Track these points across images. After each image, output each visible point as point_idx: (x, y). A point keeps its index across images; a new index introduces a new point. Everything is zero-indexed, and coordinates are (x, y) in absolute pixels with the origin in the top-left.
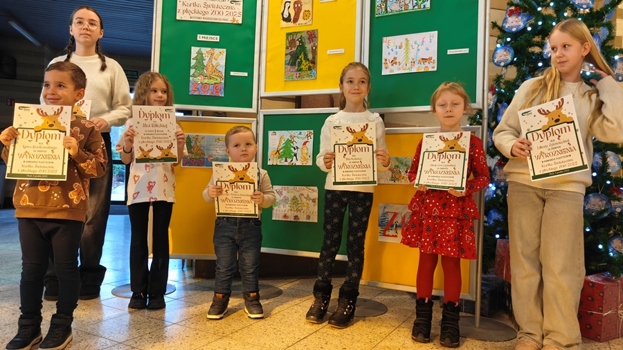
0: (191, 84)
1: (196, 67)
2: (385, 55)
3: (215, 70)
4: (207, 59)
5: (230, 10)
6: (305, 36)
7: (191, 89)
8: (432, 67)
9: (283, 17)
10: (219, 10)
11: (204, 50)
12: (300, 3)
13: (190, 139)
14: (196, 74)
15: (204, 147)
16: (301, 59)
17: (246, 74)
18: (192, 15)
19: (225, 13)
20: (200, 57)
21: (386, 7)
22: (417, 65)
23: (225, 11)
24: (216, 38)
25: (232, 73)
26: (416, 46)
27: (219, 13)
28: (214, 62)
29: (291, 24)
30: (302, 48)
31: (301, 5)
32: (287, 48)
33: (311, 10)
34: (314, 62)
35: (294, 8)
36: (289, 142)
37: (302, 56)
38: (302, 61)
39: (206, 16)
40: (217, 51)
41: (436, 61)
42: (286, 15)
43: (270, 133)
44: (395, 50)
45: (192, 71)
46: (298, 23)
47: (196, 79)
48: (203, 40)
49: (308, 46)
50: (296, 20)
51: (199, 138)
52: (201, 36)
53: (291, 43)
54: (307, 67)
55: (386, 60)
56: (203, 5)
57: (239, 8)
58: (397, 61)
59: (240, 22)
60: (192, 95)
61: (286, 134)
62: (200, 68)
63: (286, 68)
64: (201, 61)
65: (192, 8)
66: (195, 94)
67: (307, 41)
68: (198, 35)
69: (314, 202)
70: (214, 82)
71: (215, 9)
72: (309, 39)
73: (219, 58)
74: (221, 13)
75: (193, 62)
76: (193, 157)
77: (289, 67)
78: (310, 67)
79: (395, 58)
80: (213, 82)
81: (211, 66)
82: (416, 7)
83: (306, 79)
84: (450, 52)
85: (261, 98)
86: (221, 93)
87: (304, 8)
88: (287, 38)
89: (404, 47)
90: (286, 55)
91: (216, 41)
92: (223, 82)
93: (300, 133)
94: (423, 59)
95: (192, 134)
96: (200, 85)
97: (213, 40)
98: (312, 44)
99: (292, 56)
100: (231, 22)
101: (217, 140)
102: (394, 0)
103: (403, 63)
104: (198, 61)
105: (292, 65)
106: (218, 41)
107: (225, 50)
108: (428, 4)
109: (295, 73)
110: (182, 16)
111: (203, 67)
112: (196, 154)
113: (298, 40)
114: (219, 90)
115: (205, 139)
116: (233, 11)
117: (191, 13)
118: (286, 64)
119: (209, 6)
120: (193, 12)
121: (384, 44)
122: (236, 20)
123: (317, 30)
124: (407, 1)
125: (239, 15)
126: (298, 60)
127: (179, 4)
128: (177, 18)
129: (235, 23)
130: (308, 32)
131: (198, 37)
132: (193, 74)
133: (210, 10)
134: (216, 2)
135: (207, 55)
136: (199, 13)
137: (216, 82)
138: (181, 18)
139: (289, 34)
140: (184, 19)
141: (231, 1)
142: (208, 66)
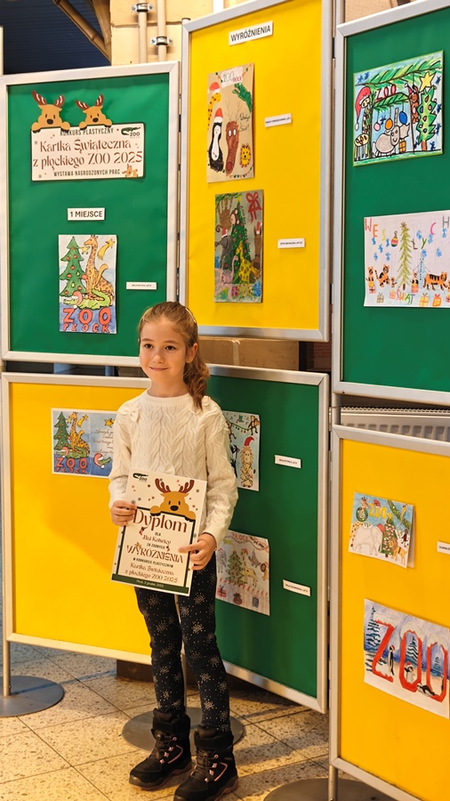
0: (61, 311)
1: (68, 276)
2: (369, 262)
4: (86, 257)
5: (121, 150)
6: (245, 204)
7: (61, 321)
8: (447, 297)
9: (211, 160)
10: (102, 151)
11: (81, 239)
12: (236, 128)
13: (64, 419)
14: (70, 290)
15: (88, 436)
16: (239, 255)
17: (153, 286)
18: (58, 169)
19: (113, 158)
20: (74, 255)
21: (370, 143)
22: (422, 290)
23: (112, 152)
24: (98, 214)
25: (130, 286)
26: (419, 243)
27: (103, 158)
28: (98, 264)
29: (221, 175)
30: (239, 229)
31: (237, 132)
32: (217, 230)
33: (251, 146)
34: (258, 265)
35: (228, 138)
37: (240, 250)
38: (240, 261)
39: (81, 168)
40: (102, 239)
42: (215, 154)
44: (386, 250)
45: (63, 284)
46: (233, 173)
47: (70, 301)
48: (78, 218)
49: (250, 227)
50: (230, 167)
51: (79, 417)
52: (74, 210)
53: (223, 217)
54: (248, 274)
55: (371, 271)
56: (74, 146)
57: (137, 142)
58: (390, 275)
59: (141, 174)
60: (64, 332)
62: (75, 278)
63: (216, 274)
64: (76, 263)
65: (55, 155)
66: (69, 330)
67: (247, 215)
68: (69, 210)
69: (264, 571)
70: (100, 304)
71: (95, 151)
72: (250, 211)
73: (102, 254)
74: (106, 158)
75: (63, 266)
76: (71, 454)
77: (221, 271)
78: (251, 274)
79: (386, 269)
80: (96, 304)
81: (93, 271)
82: (419, 148)
83: (245, 300)
86: (113, 328)
87: (241, 140)
88: (218, 208)
89: (400, 244)
90: (217, 244)
91: (99, 218)
92: (114, 303)
93: (241, 417)
94: (432, 276)
95: (68, 411)
96: (77, 312)
97: (94, 218)
98: (255, 223)
99: (225, 247)
100: (124, 176)
101: (109, 423)
102: (383, 127)
103: (399, 282)
104: (71, 264)
105: (225, 268)
106: (103, 218)
107: (114, 237)
108: (438, 140)
109: (230, 286)
110: (42, 172)
111: (81, 275)
112: (75, 450)
113: (233, 212)
114: (108, 320)
115: (89, 419)
116: (128, 150)
117: (55, 166)
118: (217, 265)
119: (83, 147)
120: (58, 162)
121: (367, 233)
122: (133, 169)
123: (262, 191)
124: (404, 130)
125: (139, 159)
126: (235, 258)
127: (35, 149)
128: (33, 179)
129: (131, 176)
130: (248, 194)
131: (69, 215)
132: (65, 291)
133: (86, 154)
134: (96, 135)
135: (85, 249)
136: (67, 162)
137: (103, 304)
138: (40, 176)
139: (220, 198)
140: (44, 179)
141: (122, 130)
142: (88, 272)
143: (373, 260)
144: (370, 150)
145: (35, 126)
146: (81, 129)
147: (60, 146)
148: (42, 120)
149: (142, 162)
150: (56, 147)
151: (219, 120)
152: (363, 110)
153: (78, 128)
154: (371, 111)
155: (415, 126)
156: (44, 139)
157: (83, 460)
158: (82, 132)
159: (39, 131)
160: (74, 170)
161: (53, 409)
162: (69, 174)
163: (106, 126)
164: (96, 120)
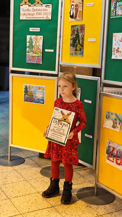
0: (27, 57)
1: (29, 47)
2: (114, 46)
3: (38, 49)
4: (34, 42)
5: (45, 12)
6: (79, 28)
7: (27, 60)
9: (70, 15)
10: (40, 12)
11: (33, 37)
13: (27, 87)
14: (30, 51)
15: (33, 92)
17: (53, 51)
18: (27, 16)
19: (43, 14)
20: (31, 41)
23: (42, 12)
24: (38, 30)
25: (46, 50)
27: (40, 14)
30: (78, 35)
31: (78, 7)
32: (71, 35)
33: (82, 11)
34: (82, 46)
35: (75, 9)
37: (77, 41)
38: (77, 44)
39: (34, 16)
40: (39, 37)
42: (72, 13)
44: (119, 43)
45: (28, 49)
46: (76, 19)
47: (29, 54)
48: (32, 31)
49: (80, 35)
50: (76, 17)
51: (31, 87)
52: (31, 28)
53: (73, 32)
54: (79, 48)
56: (32, 10)
57: (50, 9)
59: (50, 19)
60: (28, 63)
62: (31, 48)
63: (70, 48)
64: (31, 44)
65: (27, 12)
66: (29, 62)
67: (80, 31)
68: (30, 28)
72: (81, 30)
73: (39, 41)
75: (28, 44)
76: (28, 97)
77: (72, 47)
78: (80, 48)
79: (118, 48)
80: (37, 55)
81: (36, 46)
83: (78, 56)
86: (41, 62)
87: (79, 10)
88: (72, 29)
90: (71, 39)
91: (38, 31)
92: (42, 55)
95: (28, 85)
96: (31, 57)
98: (82, 34)
99: (73, 40)
100: (45, 19)
101: (39, 89)
102: (120, 7)
104: (30, 44)
106: (39, 31)
107: (42, 36)
109: (74, 52)
110: (23, 17)
111: (33, 47)
112: (30, 96)
113: (76, 30)
114: (40, 60)
115: (34, 87)
116: (47, 12)
117: (26, 15)
118: (71, 45)
119: (35, 10)
120: (27, 15)
121: (113, 38)
122: (48, 17)
123: (84, 25)
125: (50, 14)
126: (76, 44)
127: (21, 10)
128: (20, 19)
129: (48, 19)
130: (80, 25)
131: (30, 30)
132: (28, 51)
133: (35, 12)
134: (38, 7)
135: (34, 40)
136: (30, 15)
137: (39, 55)
138: (22, 18)
139: (72, 26)
140: (23, 19)
141: (46, 6)
142: (35, 46)
143: (115, 45)
144: (116, 14)
145: (21, 4)
146: (34, 5)
147: (28, 10)
148: (23, 2)
149: (51, 15)
150: (27, 10)
151: (73, 4)
152: (114, 2)
153: (33, 5)
154: (117, 2)
156: (24, 8)
157: (32, 98)
158: (34, 6)
159: (22, 5)
160: (32, 17)
161: (24, 84)
162: (30, 18)
163: (41, 5)
164: (38, 3)
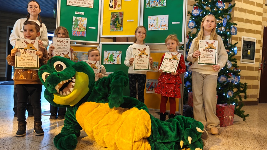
0: (73, 31)
2: (149, 23)
3: (83, 26)
4: (79, 21)
5: (88, 2)
7: (73, 33)
8: (166, 28)
9: (110, 6)
11: (78, 18)
12: (117, 1)
15: (78, 56)
17: (95, 28)
18: (73, 4)
20: (76, 21)
21: (150, 4)
22: (161, 27)
23: (86, 2)
24: (83, 13)
25: (89, 28)
26: (160, 20)
28: (82, 23)
29: (113, 9)
30: (117, 18)
31: (117, 2)
32: (111, 18)
33: (121, 4)
34: (122, 24)
35: (114, 3)
36: (112, 55)
38: (117, 24)
39: (79, 4)
40: (83, 18)
41: (168, 26)
42: (111, 5)
43: (104, 51)
44: (153, 21)
46: (115, 9)
47: (75, 29)
48: (78, 14)
49: (120, 18)
50: (115, 8)
51: (76, 53)
52: (77, 12)
53: (113, 17)
55: (149, 25)
57: (92, 1)
58: (154, 25)
59: (93, 7)
60: (73, 36)
61: (111, 52)
62: (76, 25)
63: (111, 26)
66: (75, 35)
68: (76, 12)
70: (82, 31)
71: (83, 2)
72: (120, 15)
73: (84, 21)
75: (74, 23)
77: (112, 26)
78: (120, 26)
79: (153, 24)
82: (161, 5)
83: (119, 31)
84: (173, 23)
85: (101, 37)
86: (85, 35)
87: (118, 3)
88: (111, 14)
89: (156, 20)
90: (111, 21)
92: (86, 31)
93: (116, 52)
94: (163, 25)
96: (77, 32)
98: (121, 17)
99: (113, 21)
100: (89, 7)
101: (84, 54)
102: (153, 2)
103: (156, 26)
105: (113, 25)
107: (86, 18)
108: (165, 4)
109: (114, 28)
111: (78, 25)
113: (115, 15)
115: (79, 53)
116: (90, 3)
121: (149, 19)
122: (91, 6)
123: (123, 12)
124: (158, 3)
125: (92, 4)
126: (116, 23)
128: (67, 5)
130: (120, 12)
132: (74, 27)
133: (80, 2)
136: (76, 3)
137: (83, 31)
139: (112, 13)
140: (70, 5)
142: (80, 24)
144: (150, 6)
155: (160, 2)
162: (76, 5)
